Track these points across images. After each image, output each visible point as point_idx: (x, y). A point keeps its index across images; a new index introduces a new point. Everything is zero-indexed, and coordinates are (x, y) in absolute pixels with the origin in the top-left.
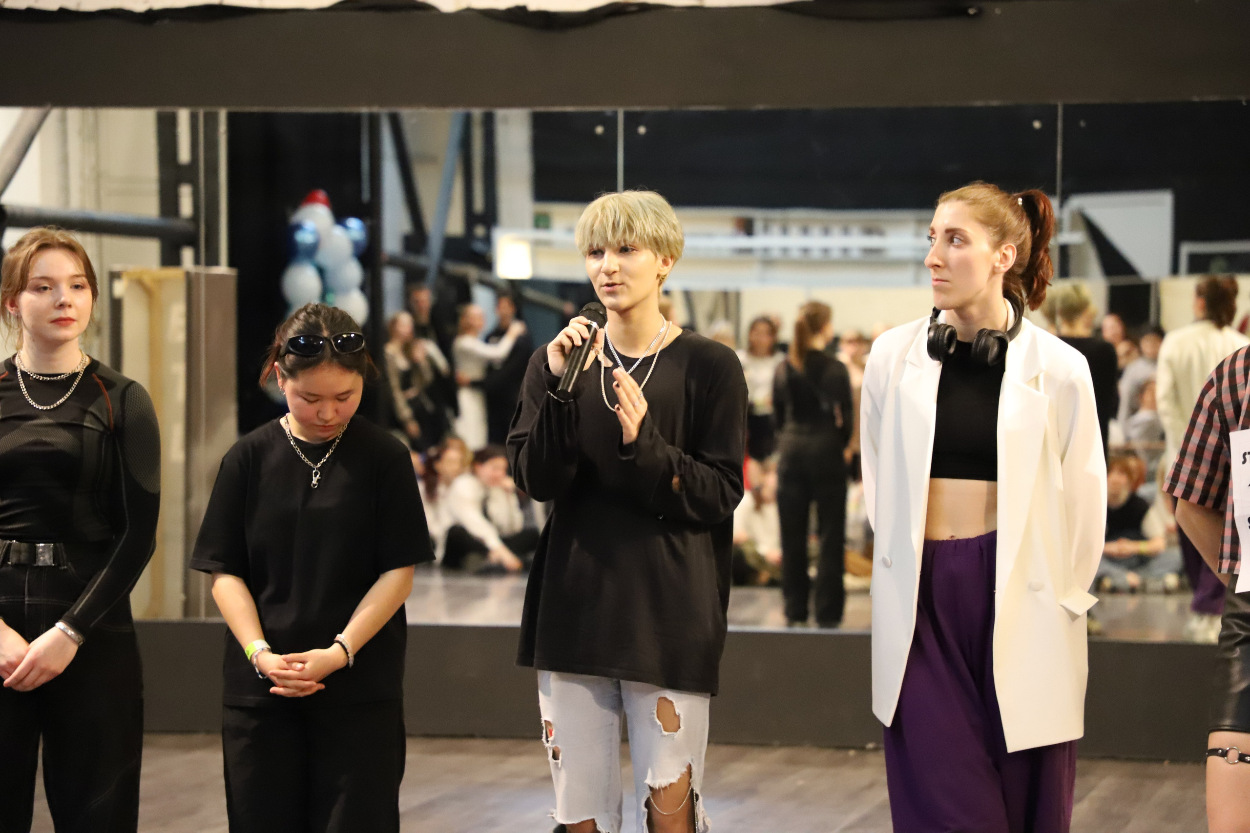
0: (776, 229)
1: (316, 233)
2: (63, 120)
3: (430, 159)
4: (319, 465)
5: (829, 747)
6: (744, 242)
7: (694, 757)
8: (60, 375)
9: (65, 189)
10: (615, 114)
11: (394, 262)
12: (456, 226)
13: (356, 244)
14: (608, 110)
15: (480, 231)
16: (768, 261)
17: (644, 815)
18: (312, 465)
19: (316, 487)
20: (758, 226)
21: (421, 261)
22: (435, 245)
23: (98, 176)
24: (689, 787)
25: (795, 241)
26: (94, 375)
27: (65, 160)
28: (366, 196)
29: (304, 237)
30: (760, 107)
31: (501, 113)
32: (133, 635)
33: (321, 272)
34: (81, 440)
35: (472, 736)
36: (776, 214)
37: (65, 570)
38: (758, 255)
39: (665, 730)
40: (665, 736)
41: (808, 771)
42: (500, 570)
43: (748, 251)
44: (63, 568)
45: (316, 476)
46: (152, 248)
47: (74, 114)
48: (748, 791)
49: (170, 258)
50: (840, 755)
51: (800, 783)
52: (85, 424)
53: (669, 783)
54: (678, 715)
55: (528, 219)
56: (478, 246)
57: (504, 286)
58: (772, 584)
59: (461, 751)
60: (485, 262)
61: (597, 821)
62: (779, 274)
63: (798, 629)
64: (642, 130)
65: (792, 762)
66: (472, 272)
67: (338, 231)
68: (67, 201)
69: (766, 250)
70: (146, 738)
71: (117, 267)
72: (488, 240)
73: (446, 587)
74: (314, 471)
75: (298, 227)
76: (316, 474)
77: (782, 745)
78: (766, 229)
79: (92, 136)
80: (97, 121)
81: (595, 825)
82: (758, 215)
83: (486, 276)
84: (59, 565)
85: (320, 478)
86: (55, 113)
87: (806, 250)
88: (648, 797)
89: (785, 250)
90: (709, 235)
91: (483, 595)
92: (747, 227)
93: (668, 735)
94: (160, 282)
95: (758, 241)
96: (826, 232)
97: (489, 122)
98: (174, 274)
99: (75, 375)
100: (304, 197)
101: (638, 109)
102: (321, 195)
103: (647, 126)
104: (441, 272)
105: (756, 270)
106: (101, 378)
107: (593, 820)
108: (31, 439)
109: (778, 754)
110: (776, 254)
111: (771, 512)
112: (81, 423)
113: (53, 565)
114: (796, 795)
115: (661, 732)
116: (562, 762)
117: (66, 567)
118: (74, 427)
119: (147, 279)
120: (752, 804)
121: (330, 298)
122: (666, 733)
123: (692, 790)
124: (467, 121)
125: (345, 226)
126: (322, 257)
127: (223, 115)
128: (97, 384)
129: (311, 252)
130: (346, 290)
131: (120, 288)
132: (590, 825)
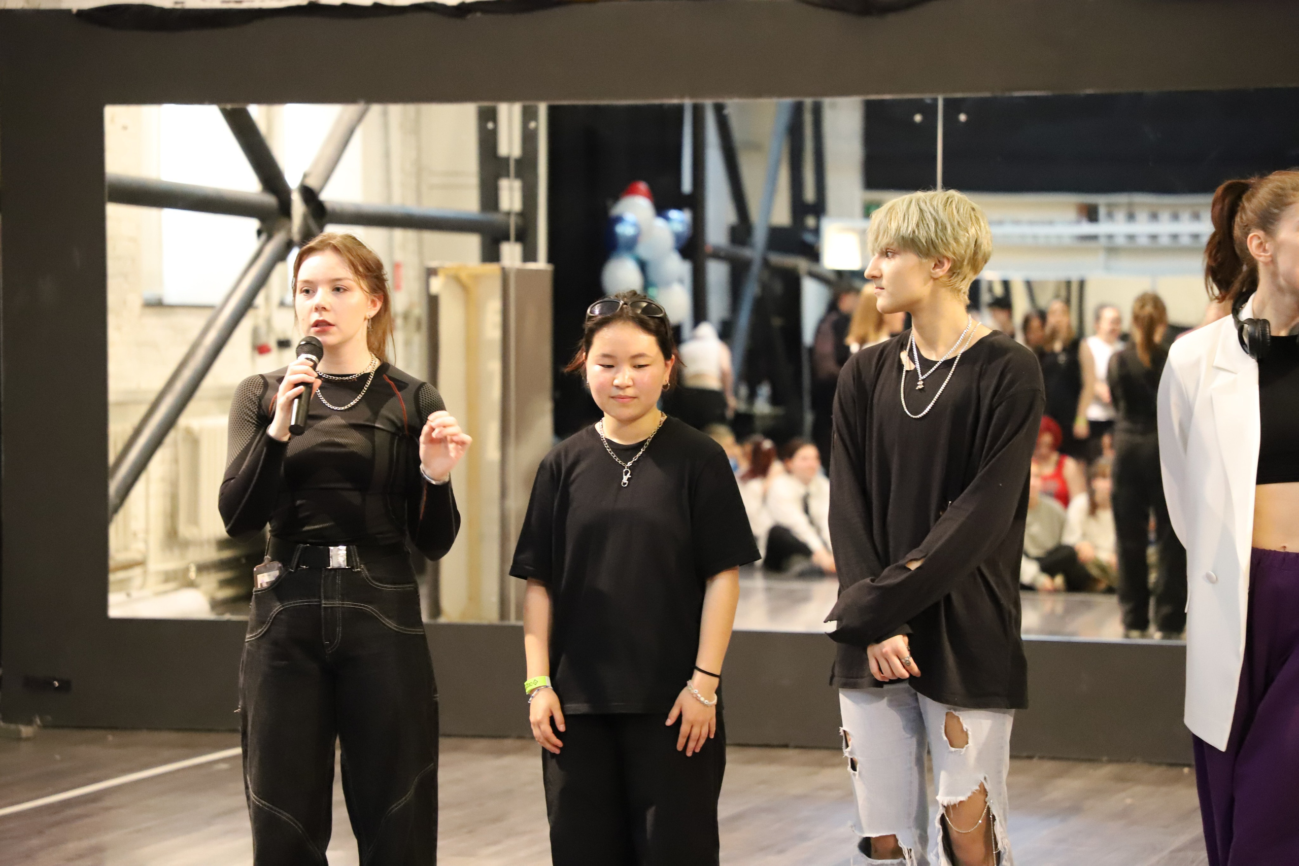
0: (1120, 215)
1: (636, 225)
2: (385, 114)
3: (755, 147)
4: (629, 464)
5: (1160, 764)
6: (1087, 228)
7: (987, 776)
8: (352, 375)
9: (388, 184)
10: (936, 100)
11: (717, 255)
12: (782, 216)
13: (678, 237)
14: (927, 97)
15: (810, 222)
16: (1112, 250)
17: (939, 832)
18: (623, 464)
19: (626, 485)
20: (1102, 212)
21: (747, 253)
22: (760, 236)
23: (419, 170)
24: (986, 805)
25: (1142, 227)
26: (384, 376)
27: (387, 155)
28: (687, 186)
29: (624, 230)
30: (1090, 91)
31: (827, 101)
32: (423, 637)
33: (643, 266)
34: (373, 442)
35: (786, 746)
36: (1122, 199)
37: (358, 572)
38: (1103, 242)
39: (952, 746)
40: (952, 752)
41: (1139, 789)
42: (818, 573)
43: (1094, 238)
44: (356, 570)
45: (626, 475)
46: (472, 243)
47: (396, 110)
48: (1073, 809)
49: (491, 254)
50: (1173, 772)
51: (1129, 801)
52: (377, 425)
53: (958, 801)
54: (965, 730)
55: (858, 209)
56: (809, 238)
57: (832, 277)
58: (1110, 591)
59: (772, 761)
60: (813, 254)
61: (898, 837)
62: (1124, 262)
63: (1136, 638)
64: (963, 117)
65: (1120, 779)
66: (802, 264)
67: (660, 222)
68: (389, 197)
69: (1110, 237)
70: (443, 743)
71: (433, 264)
72: (817, 231)
73: (768, 590)
74: (624, 470)
75: (619, 219)
76: (626, 473)
77: (1110, 761)
78: (1110, 216)
79: (415, 130)
80: (418, 114)
81: (897, 841)
82: (1100, 200)
83: (815, 268)
84: (353, 568)
85: (630, 476)
86: (376, 109)
87: (1154, 237)
88: (942, 813)
89: (1131, 237)
90: (1051, 223)
91: (805, 598)
92: (1091, 214)
93: (955, 751)
94: (476, 278)
95: (1102, 228)
96: (1175, 217)
97: (817, 111)
98: (492, 268)
99: (365, 376)
100: (624, 189)
101: (959, 95)
102: (643, 186)
103: (967, 113)
104: (766, 263)
105: (1101, 257)
106: (391, 378)
107: (894, 836)
108: (325, 439)
109: (1107, 770)
110: (1121, 241)
111: (1107, 517)
112: (373, 424)
113: (347, 567)
114: (1124, 814)
115: (948, 748)
116: (859, 773)
117: (359, 569)
118: (365, 429)
119: (463, 276)
120: (1075, 823)
121: (652, 292)
122: (953, 749)
123: (989, 809)
124: (798, 109)
125: (667, 218)
126: (642, 250)
127: (542, 109)
128: (389, 385)
129: (631, 244)
130: (667, 284)
131: (437, 285)
132: (892, 840)
